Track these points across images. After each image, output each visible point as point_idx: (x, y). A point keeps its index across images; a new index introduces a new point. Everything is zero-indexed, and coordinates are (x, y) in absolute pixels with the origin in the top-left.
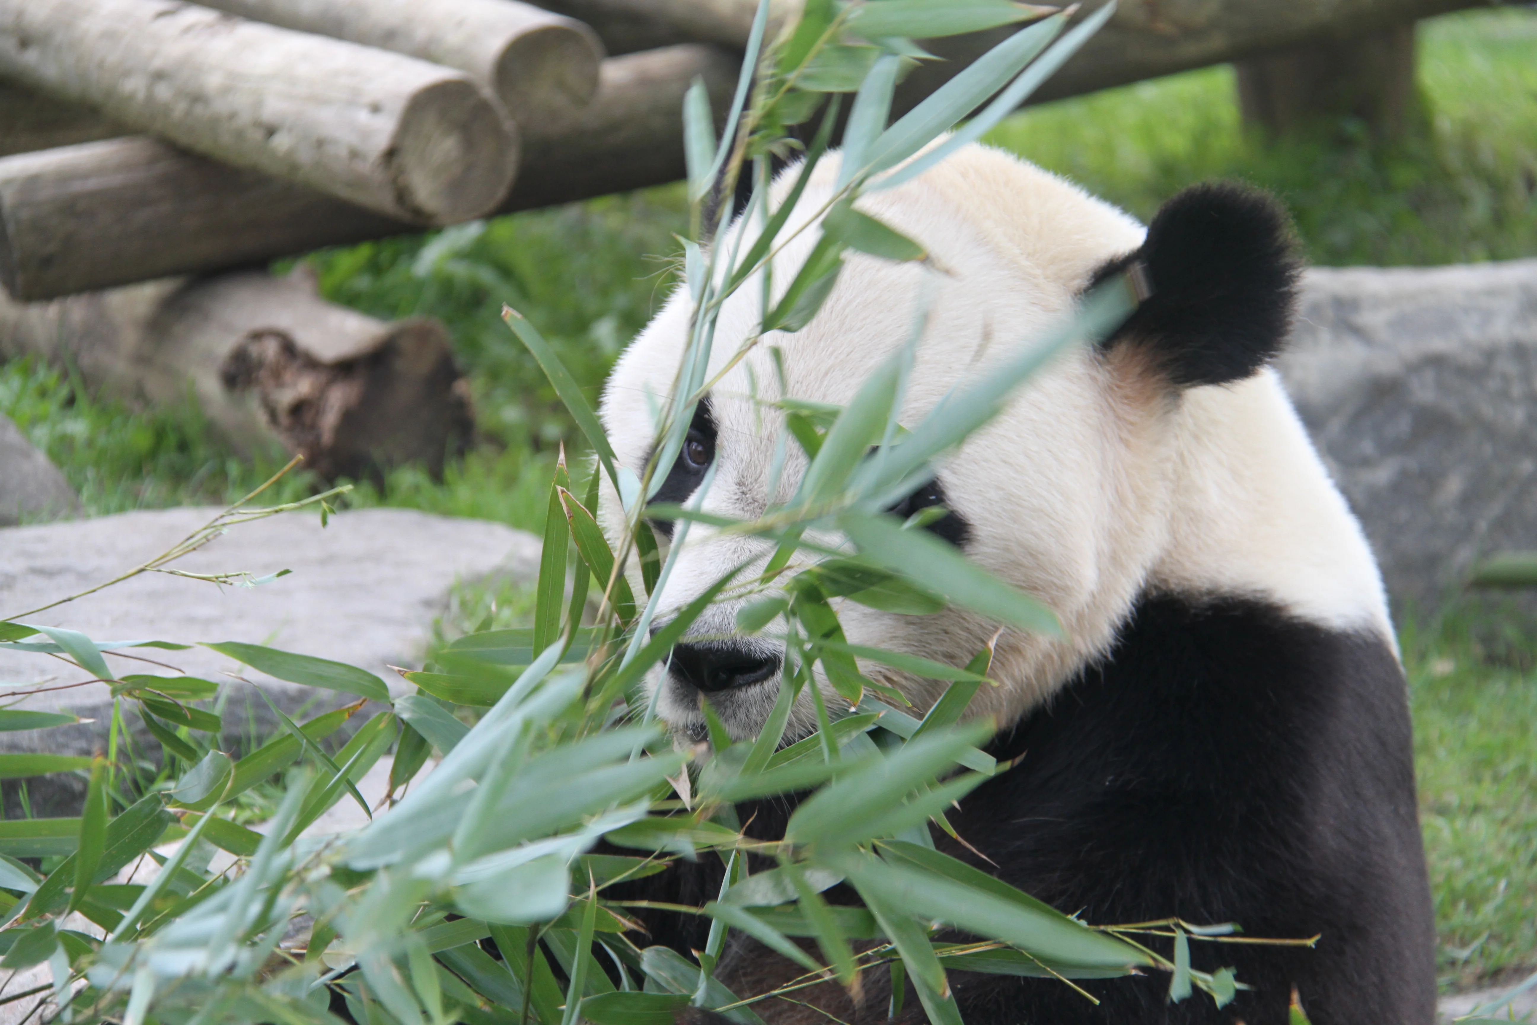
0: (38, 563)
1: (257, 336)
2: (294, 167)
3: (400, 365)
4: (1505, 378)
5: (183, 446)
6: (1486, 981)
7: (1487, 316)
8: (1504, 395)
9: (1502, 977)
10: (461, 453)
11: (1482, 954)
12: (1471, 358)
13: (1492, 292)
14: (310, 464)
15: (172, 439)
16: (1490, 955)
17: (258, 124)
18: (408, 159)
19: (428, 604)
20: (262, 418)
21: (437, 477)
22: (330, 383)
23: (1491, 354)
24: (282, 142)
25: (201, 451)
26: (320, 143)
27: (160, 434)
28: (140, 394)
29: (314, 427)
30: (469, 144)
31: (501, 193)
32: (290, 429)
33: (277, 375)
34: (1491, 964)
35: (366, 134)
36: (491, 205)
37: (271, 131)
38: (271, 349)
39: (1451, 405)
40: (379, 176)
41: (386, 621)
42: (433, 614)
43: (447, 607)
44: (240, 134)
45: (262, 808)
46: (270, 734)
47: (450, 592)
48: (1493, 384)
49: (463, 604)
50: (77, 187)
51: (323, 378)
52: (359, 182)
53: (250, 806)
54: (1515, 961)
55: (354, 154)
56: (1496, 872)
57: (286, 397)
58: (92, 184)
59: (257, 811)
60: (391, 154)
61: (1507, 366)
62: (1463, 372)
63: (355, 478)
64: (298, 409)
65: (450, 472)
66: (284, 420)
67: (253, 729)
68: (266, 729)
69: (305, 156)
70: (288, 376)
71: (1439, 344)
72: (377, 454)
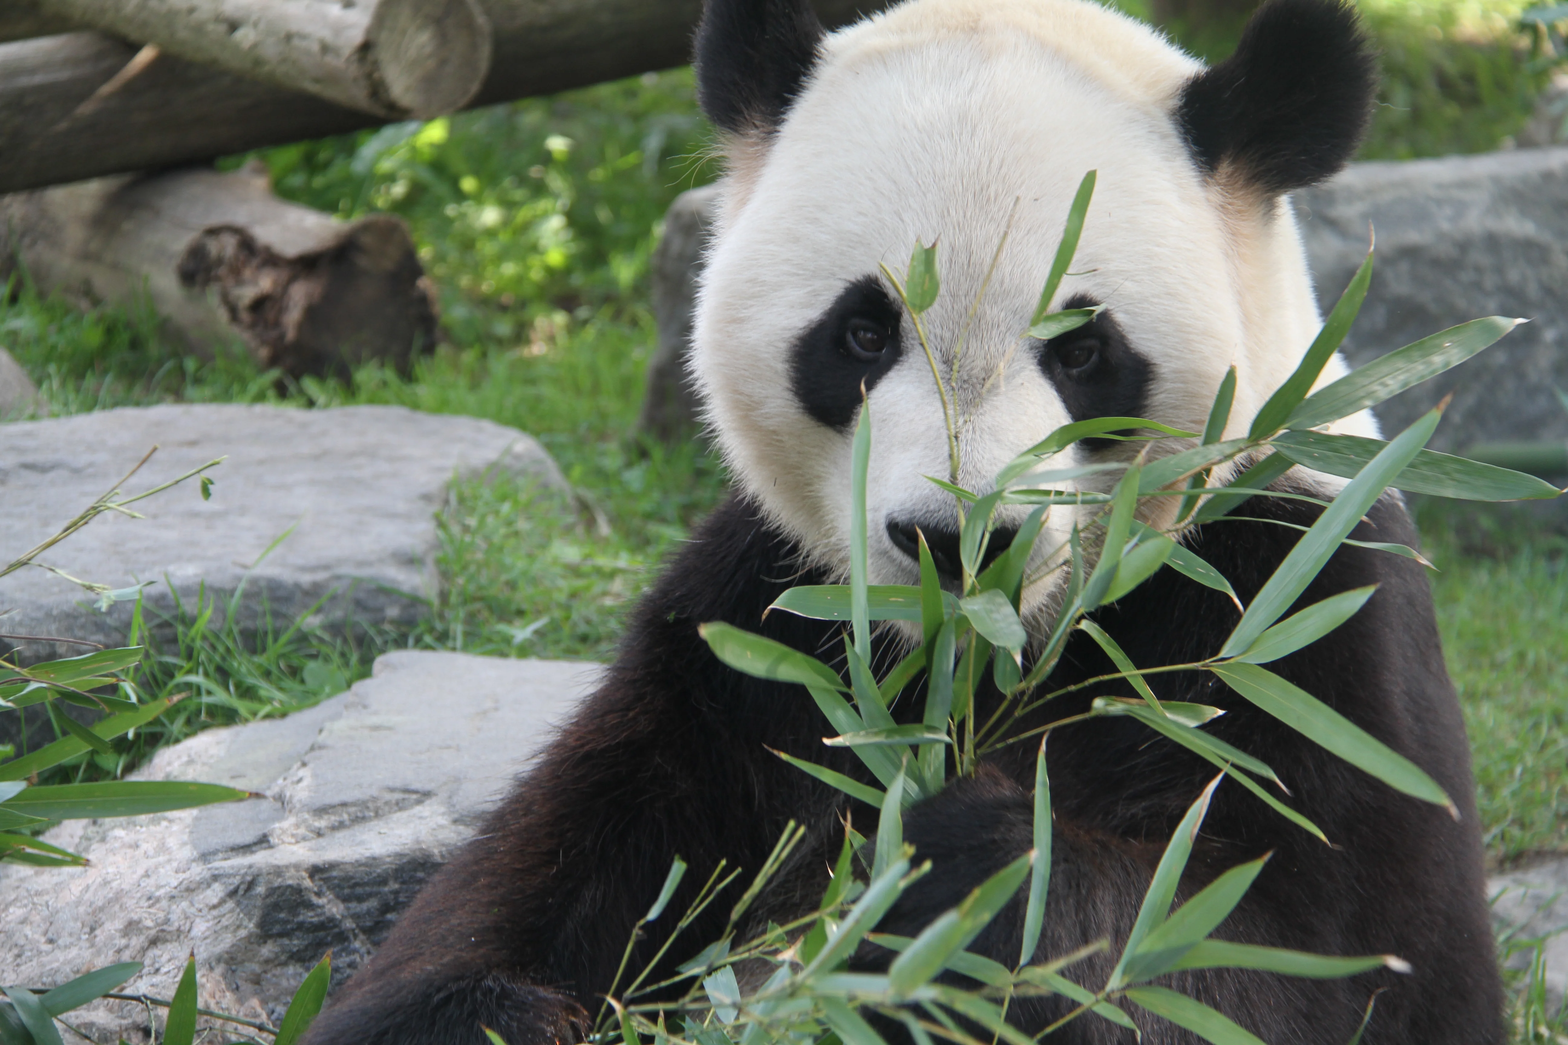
0: (29, 458)
1: (213, 232)
2: (258, 62)
3: (363, 262)
4: (1478, 270)
5: (135, 344)
6: (1508, 865)
7: (1461, 208)
8: (1477, 286)
9: (1524, 861)
10: (429, 349)
11: (1503, 838)
12: (1445, 250)
13: (1464, 185)
14: (273, 361)
15: (124, 337)
16: (1512, 840)
17: (218, 19)
18: (384, 54)
19: (427, 498)
20: (223, 315)
21: (406, 375)
22: (292, 280)
23: (1464, 245)
24: (245, 36)
25: (154, 348)
26: (289, 37)
27: (110, 331)
28: (87, 291)
29: (277, 324)
30: (443, 38)
31: (475, 88)
32: (253, 326)
33: (236, 271)
34: (1512, 847)
35: (338, 29)
36: (464, 101)
37: (233, 26)
38: (228, 245)
39: (1425, 297)
40: (354, 70)
41: (393, 516)
42: (435, 508)
43: (446, 502)
44: (199, 29)
45: (281, 703)
46: (287, 628)
47: (448, 487)
48: (1466, 276)
49: (462, 500)
50: (25, 81)
51: (284, 274)
52: (331, 78)
53: (270, 700)
54: (1535, 845)
55: (325, 48)
56: (1511, 757)
57: (247, 294)
58: (38, 79)
59: (277, 704)
60: (366, 48)
61: (1480, 258)
62: (1436, 263)
63: (320, 376)
64: (259, 305)
65: (421, 368)
66: (245, 316)
67: (269, 622)
68: (279, 623)
69: (271, 51)
70: (247, 273)
71: (1413, 237)
72: (345, 350)
